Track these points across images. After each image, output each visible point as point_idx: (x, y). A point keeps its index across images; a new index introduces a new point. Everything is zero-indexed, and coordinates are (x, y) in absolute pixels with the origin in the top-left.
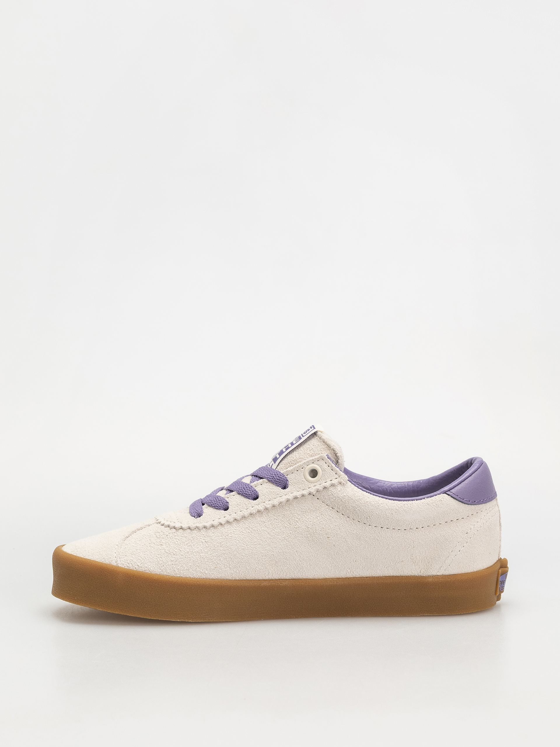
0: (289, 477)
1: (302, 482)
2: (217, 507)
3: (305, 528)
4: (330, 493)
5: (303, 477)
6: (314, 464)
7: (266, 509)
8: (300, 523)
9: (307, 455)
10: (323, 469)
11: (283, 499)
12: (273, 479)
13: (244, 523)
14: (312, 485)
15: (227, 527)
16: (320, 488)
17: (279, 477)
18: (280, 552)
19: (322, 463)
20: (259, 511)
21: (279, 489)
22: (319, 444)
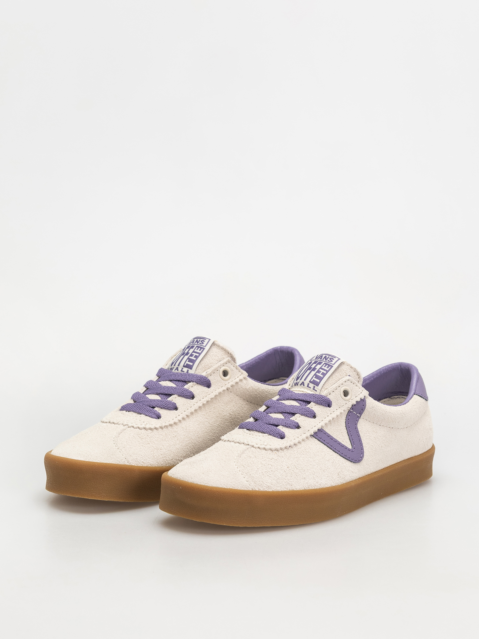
0: (210, 378)
1: (220, 381)
2: (170, 409)
3: (229, 415)
4: (240, 387)
5: (219, 377)
6: (225, 366)
7: (203, 405)
8: (225, 412)
9: (215, 360)
10: (231, 370)
11: (212, 396)
12: (200, 381)
13: (193, 418)
14: (227, 382)
15: (183, 422)
16: (233, 383)
17: (204, 379)
18: (217, 436)
19: (229, 364)
20: (200, 407)
21: (206, 389)
22: (219, 350)
